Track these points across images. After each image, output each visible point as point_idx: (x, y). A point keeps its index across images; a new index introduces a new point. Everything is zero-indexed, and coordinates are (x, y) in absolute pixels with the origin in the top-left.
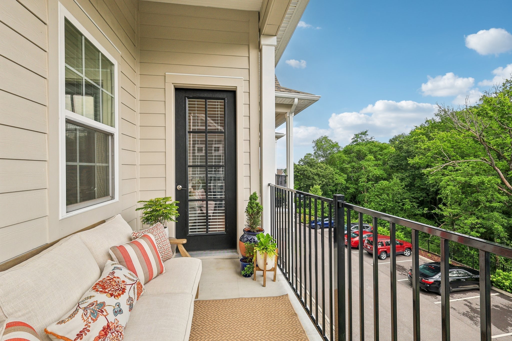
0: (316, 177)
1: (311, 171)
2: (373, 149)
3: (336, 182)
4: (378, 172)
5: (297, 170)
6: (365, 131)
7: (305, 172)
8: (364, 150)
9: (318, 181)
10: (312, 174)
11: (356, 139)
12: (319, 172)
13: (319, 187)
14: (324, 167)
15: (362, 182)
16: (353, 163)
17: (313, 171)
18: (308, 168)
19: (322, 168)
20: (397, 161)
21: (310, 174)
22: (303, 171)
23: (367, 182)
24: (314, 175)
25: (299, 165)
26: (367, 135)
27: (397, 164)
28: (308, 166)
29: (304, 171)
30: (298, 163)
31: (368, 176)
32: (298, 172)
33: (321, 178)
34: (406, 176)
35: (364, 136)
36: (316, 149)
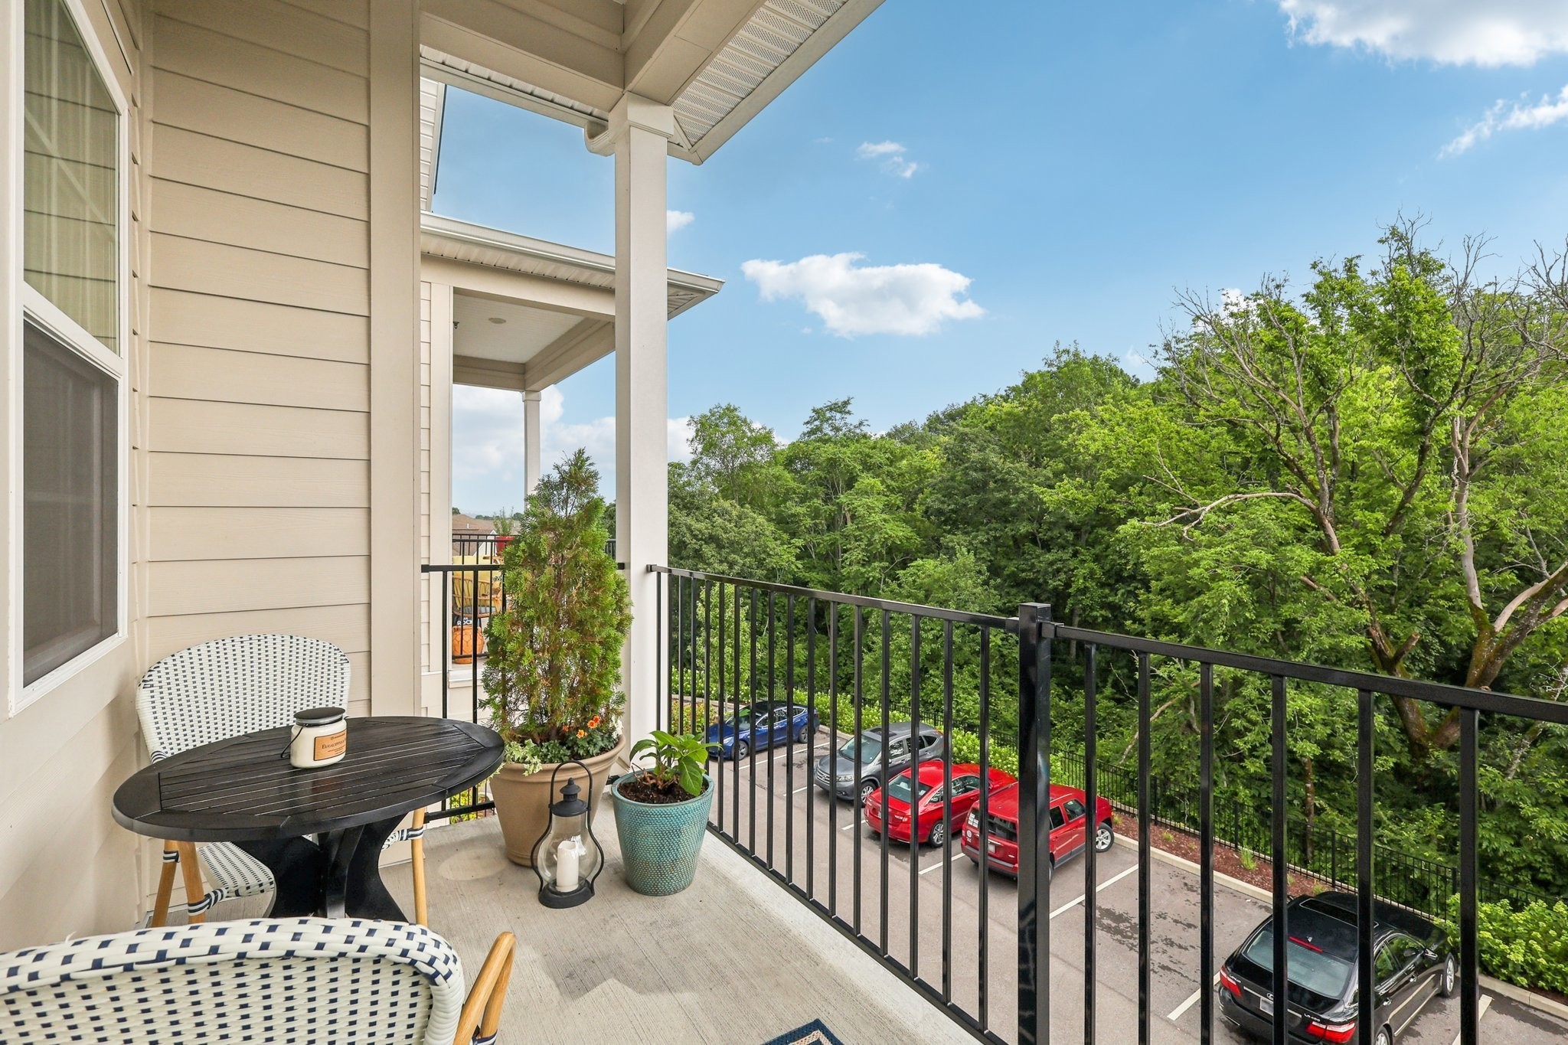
0: (708, 550)
1: (689, 528)
2: (871, 457)
3: (771, 562)
4: (898, 531)
6: (842, 399)
8: (847, 459)
9: (716, 565)
10: (695, 536)
11: (817, 423)
12: (720, 532)
14: (734, 513)
15: (850, 565)
16: (815, 500)
17: (698, 525)
18: (678, 514)
19: (727, 517)
20: (949, 496)
21: (688, 538)
23: (869, 563)
24: (701, 539)
26: (849, 413)
27: (953, 506)
31: (870, 544)
33: (724, 552)
34: (982, 543)
35: (838, 416)
36: (700, 448)
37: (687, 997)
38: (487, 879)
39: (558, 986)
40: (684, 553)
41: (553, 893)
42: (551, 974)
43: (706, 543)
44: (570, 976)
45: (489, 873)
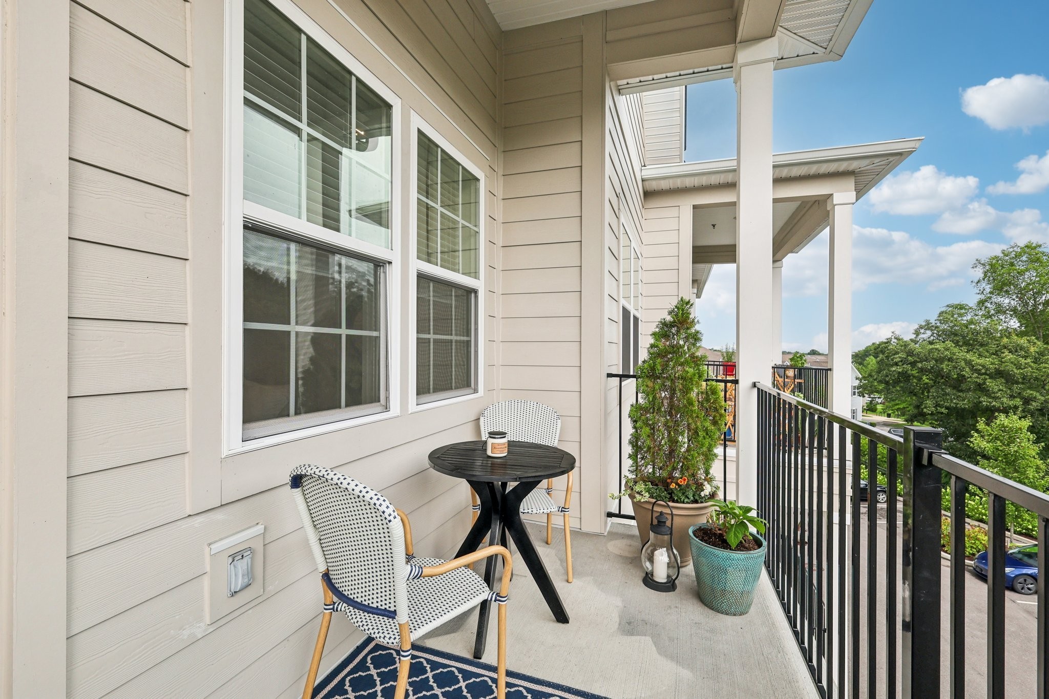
0: (995, 385)
1: (969, 363)
5: (910, 358)
7: (944, 366)
9: (1005, 400)
10: (977, 371)
13: (1026, 423)
14: (1033, 350)
17: (981, 361)
18: (956, 350)
19: (1022, 353)
21: (967, 372)
22: (933, 363)
24: (985, 374)
25: (914, 341)
28: (957, 343)
29: (940, 360)
30: (913, 336)
32: (913, 364)
33: (1017, 387)
36: (988, 289)
37: (686, 673)
38: (626, 558)
39: (620, 624)
40: (964, 386)
41: (651, 579)
42: (621, 617)
43: (991, 377)
44: (629, 623)
45: (629, 556)
